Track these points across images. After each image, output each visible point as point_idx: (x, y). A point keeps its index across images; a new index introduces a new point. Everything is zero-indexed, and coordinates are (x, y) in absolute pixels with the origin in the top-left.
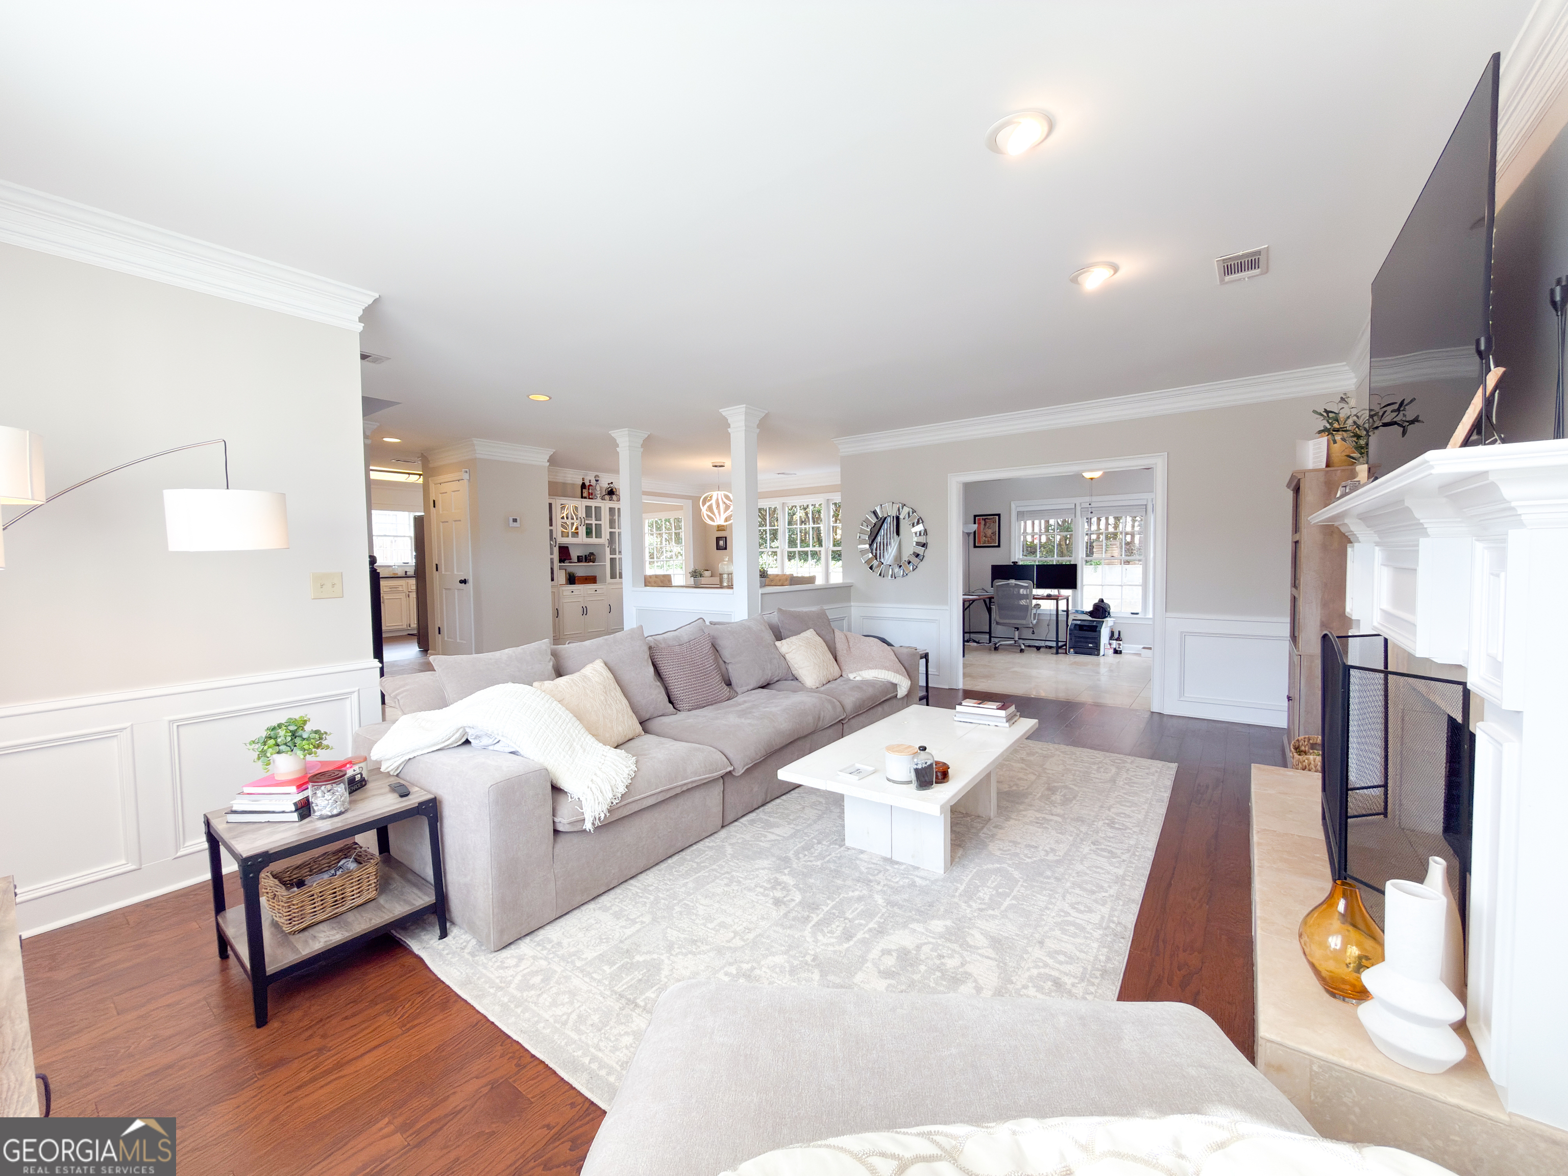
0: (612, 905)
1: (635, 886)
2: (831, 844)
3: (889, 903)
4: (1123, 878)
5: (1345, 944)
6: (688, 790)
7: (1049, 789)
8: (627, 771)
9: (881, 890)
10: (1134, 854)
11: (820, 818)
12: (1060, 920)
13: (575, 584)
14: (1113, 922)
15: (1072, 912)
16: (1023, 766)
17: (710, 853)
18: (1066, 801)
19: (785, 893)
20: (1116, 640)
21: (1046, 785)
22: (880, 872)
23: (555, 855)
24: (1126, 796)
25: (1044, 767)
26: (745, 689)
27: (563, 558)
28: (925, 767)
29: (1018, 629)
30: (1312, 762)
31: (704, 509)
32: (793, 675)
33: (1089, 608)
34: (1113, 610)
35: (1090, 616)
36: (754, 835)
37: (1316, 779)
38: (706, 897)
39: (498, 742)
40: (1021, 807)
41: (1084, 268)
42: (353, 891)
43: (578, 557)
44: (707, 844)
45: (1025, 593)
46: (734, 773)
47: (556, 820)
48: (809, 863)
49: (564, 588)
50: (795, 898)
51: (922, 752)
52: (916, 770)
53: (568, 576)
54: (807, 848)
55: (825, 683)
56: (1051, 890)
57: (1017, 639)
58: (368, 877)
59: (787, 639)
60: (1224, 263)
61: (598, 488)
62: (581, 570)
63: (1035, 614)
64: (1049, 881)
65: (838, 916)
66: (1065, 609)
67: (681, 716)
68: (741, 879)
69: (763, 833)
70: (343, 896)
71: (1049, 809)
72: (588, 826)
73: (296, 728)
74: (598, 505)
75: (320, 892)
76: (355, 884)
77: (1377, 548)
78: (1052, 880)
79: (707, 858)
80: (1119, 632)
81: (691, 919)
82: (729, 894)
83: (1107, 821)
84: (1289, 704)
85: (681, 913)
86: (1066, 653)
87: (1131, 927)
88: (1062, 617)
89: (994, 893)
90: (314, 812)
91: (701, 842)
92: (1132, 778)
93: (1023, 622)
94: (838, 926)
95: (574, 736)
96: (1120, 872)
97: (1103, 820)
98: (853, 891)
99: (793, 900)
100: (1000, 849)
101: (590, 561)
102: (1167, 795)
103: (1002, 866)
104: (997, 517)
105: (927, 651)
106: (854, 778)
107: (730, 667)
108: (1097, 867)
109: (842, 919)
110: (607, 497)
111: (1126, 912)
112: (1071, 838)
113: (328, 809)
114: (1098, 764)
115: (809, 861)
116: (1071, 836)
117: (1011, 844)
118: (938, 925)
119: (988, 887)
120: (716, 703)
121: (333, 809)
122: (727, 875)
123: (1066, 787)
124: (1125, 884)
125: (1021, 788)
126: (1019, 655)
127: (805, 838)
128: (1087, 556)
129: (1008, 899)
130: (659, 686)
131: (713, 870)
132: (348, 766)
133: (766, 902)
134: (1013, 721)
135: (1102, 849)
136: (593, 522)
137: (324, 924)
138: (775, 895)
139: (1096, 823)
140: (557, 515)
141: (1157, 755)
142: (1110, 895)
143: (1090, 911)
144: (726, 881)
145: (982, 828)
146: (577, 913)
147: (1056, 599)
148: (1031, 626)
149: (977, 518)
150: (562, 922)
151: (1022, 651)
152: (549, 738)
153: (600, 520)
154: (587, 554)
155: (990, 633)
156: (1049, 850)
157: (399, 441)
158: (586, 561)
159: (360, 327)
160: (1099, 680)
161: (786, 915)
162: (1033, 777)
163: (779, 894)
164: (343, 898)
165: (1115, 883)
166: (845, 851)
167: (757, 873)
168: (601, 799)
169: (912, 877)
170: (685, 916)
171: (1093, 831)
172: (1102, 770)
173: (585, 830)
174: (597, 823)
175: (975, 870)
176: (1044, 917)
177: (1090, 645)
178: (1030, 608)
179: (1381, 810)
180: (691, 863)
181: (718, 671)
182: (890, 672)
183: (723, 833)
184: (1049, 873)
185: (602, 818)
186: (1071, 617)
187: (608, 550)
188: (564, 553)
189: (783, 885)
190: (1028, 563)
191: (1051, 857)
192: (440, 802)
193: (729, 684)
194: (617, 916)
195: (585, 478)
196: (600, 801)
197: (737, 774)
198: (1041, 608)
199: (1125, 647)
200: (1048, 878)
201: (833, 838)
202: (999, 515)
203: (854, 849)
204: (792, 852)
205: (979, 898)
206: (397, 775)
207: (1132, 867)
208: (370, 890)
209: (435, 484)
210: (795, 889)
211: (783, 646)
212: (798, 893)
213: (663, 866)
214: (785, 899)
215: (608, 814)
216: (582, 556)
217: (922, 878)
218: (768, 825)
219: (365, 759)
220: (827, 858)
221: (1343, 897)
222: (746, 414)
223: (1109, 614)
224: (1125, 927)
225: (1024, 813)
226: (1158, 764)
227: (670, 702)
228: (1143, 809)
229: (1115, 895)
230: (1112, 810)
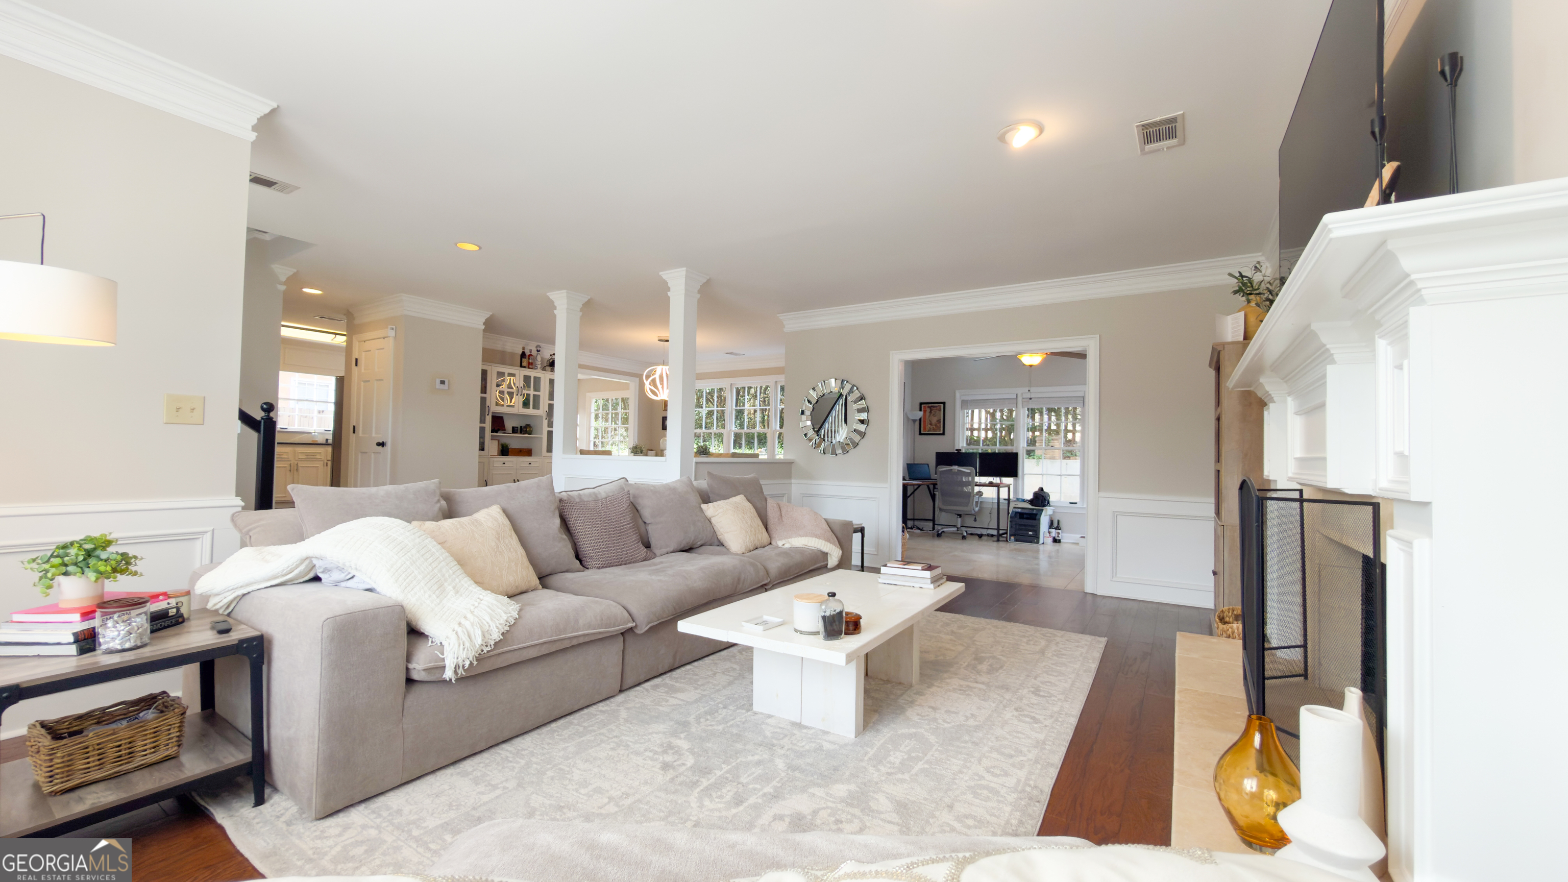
0: (474, 770)
1: (507, 750)
2: (738, 708)
3: (792, 767)
4: (1044, 743)
5: (1262, 787)
6: (579, 645)
7: (975, 659)
8: (505, 617)
9: (784, 754)
10: (1057, 720)
11: (730, 683)
12: (972, 784)
13: (508, 455)
14: (1030, 786)
15: (988, 776)
16: (952, 637)
17: (601, 717)
18: (992, 670)
19: (676, 757)
20: (1056, 529)
21: (974, 656)
22: (786, 736)
23: (405, 707)
24: (1054, 666)
25: (975, 639)
26: (664, 550)
27: (496, 428)
28: (834, 615)
29: (960, 516)
30: (1236, 631)
31: (647, 386)
32: (719, 541)
33: (1029, 496)
34: (1053, 498)
35: (1030, 504)
36: (655, 700)
37: (1237, 645)
38: (586, 762)
39: (352, 577)
40: (946, 675)
41: (1011, 126)
42: (145, 745)
43: (513, 428)
44: (600, 708)
45: (967, 480)
46: (636, 631)
47: (411, 666)
48: (710, 728)
49: (495, 459)
50: (687, 763)
51: (831, 598)
52: (824, 618)
53: (500, 447)
54: (711, 712)
55: (752, 549)
56: (968, 755)
57: (959, 526)
58: (169, 730)
59: (714, 503)
60: (1143, 129)
61: (539, 358)
62: (515, 441)
63: (977, 502)
64: (965, 745)
65: (731, 781)
66: (1007, 497)
67: (587, 573)
68: (630, 744)
69: (665, 697)
70: (130, 750)
71: (974, 677)
72: (449, 674)
73: (93, 546)
74: (537, 375)
75: (98, 744)
76: (149, 736)
77: (1289, 399)
78: (970, 745)
79: (597, 722)
80: (1058, 521)
81: (563, 784)
82: (613, 759)
83: (1032, 689)
84: (1215, 578)
85: (552, 778)
86: (1007, 541)
87: (1048, 790)
88: (1003, 506)
89: (906, 757)
90: (100, 645)
91: (595, 707)
92: (1061, 650)
93: (965, 509)
94: (729, 791)
95: (447, 575)
96: (1041, 737)
97: (1028, 688)
98: (753, 755)
99: (683, 764)
100: (918, 715)
101: (526, 432)
102: (1094, 666)
103: (919, 730)
104: (942, 405)
105: (863, 526)
106: (760, 628)
107: (650, 528)
108: (1018, 732)
109: (736, 784)
110: (548, 368)
111: (1044, 776)
112: (994, 705)
113: (117, 641)
114: (1028, 637)
115: (711, 725)
116: (994, 702)
117: (930, 710)
118: (841, 790)
119: (901, 751)
120: (629, 563)
121: (126, 641)
122: (615, 740)
123: (994, 657)
124: (1045, 749)
125: (948, 658)
126: (960, 541)
127: (710, 703)
128: (1027, 446)
129: (920, 763)
130: (564, 539)
131: (601, 734)
132: (161, 597)
133: (653, 767)
134: (939, 583)
135: (1024, 715)
136: (532, 392)
137: (101, 786)
138: (665, 759)
139: (1020, 691)
140: (492, 380)
141: (1084, 629)
142: (1028, 759)
143: (1006, 774)
144: (612, 745)
145: (902, 695)
146: (430, 779)
147: (998, 486)
148: (973, 512)
149: (923, 405)
150: (409, 788)
151: (964, 538)
152: (413, 575)
153: (539, 391)
154: (523, 425)
155: (933, 520)
156: (969, 716)
157: (319, 292)
158: (521, 433)
159: (253, 136)
160: (1038, 564)
161: (672, 780)
162: (961, 648)
163: (668, 758)
164: (130, 753)
165: (1035, 747)
166: (752, 715)
167: (650, 737)
168: (467, 644)
169: (818, 741)
170: (556, 781)
171: (1017, 698)
172: (1032, 642)
173: (445, 681)
174: (461, 672)
175: (889, 735)
176: (957, 781)
177: (1030, 533)
178: (972, 495)
179: (1302, 672)
180: (577, 727)
181: (635, 530)
182: (821, 540)
183: (621, 698)
184: (967, 738)
185: (467, 666)
186: (1012, 505)
187: (545, 422)
188: (498, 423)
189: (676, 749)
190: (971, 451)
191: (971, 722)
192: (270, 642)
193: (648, 546)
194: (476, 782)
195: (526, 347)
196: (466, 646)
197: (639, 631)
198: (983, 496)
199: (1065, 537)
200: (966, 742)
201: (740, 703)
202: (944, 403)
203: (762, 713)
204: (693, 716)
205: (890, 763)
206: (229, 615)
207: (1054, 732)
208: (170, 745)
209: (359, 342)
210: (688, 754)
211: (710, 509)
212: (691, 757)
213: (545, 730)
214: (675, 764)
215: (475, 663)
216: (517, 427)
217: (830, 742)
218: (673, 690)
219: (188, 593)
220: (731, 723)
221: (1258, 730)
222: (687, 277)
223: (1048, 502)
224: (1041, 791)
225: (947, 680)
226: (1088, 638)
227: (578, 557)
228: (1070, 678)
229: (1034, 759)
230: (1039, 679)
